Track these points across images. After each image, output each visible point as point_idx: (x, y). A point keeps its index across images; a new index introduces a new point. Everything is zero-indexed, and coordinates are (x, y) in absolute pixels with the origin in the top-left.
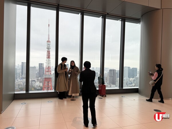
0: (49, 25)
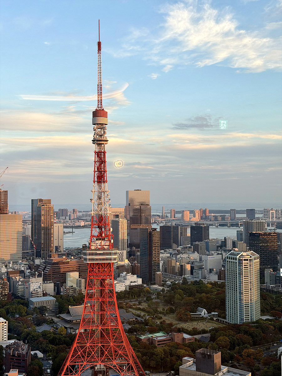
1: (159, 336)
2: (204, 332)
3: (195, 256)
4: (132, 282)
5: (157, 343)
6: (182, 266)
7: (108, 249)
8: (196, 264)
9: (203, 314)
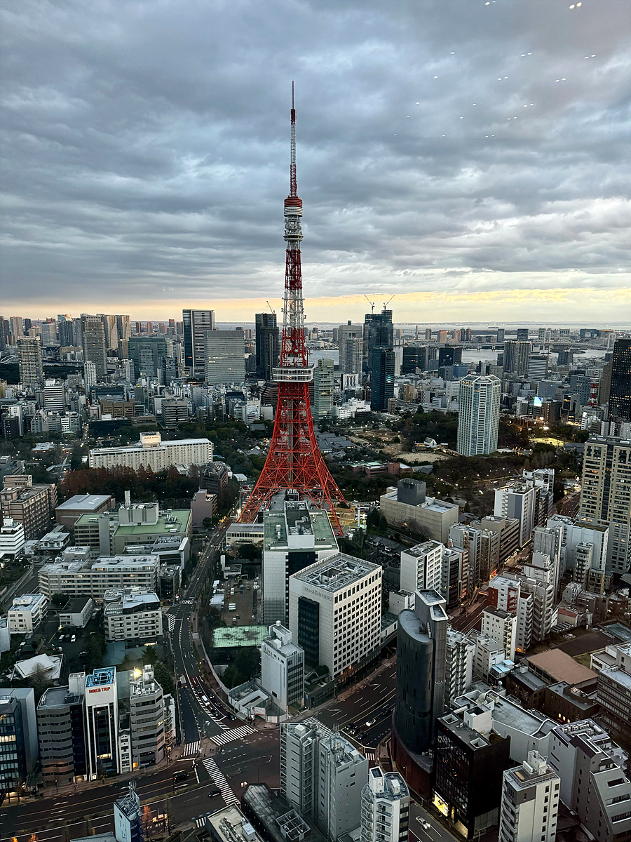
0: (293, 112)
1: (375, 465)
2: (426, 463)
3: (439, 381)
4: (358, 409)
5: (369, 473)
6: (420, 392)
7: (301, 367)
8: (437, 390)
9: (431, 445)
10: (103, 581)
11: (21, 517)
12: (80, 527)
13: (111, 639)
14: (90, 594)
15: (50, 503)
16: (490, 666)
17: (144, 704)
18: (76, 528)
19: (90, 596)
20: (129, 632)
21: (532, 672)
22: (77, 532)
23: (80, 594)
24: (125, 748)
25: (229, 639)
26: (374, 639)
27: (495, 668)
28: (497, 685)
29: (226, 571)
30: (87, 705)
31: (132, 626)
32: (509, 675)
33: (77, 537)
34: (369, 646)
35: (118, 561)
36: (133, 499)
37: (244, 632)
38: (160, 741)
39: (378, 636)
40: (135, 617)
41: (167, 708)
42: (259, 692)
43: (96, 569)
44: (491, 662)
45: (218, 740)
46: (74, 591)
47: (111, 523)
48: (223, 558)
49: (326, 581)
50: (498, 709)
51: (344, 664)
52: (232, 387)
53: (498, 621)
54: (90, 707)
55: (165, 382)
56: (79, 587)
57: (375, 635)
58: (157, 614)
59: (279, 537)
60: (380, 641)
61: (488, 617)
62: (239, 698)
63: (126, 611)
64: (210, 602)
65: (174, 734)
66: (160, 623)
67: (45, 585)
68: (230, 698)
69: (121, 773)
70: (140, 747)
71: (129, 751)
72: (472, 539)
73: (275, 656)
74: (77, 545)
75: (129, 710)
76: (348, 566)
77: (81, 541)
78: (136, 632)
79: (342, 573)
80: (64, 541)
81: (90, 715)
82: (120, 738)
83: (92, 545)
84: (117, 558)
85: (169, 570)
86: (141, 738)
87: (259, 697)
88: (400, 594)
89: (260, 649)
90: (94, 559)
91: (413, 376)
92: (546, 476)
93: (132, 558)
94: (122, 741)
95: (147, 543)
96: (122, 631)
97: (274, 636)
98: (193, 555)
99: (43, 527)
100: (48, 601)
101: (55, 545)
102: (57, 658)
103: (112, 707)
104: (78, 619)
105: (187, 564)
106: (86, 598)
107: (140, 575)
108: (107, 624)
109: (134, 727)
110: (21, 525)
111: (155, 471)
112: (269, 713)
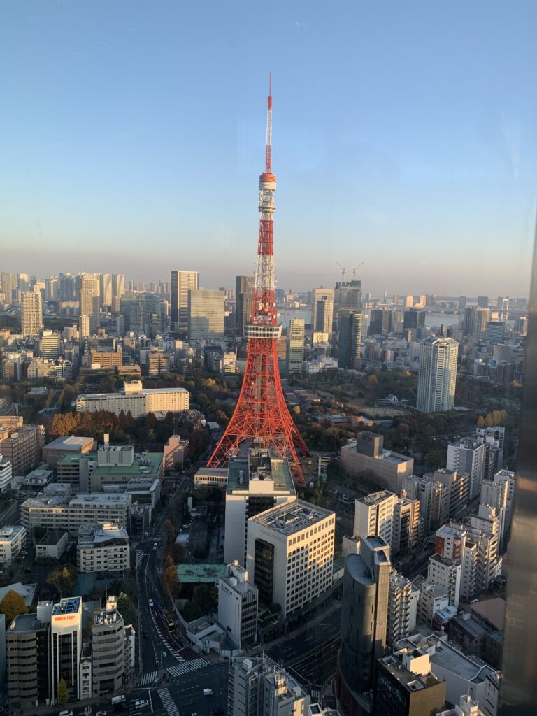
0: (270, 99)
1: (338, 418)
2: (387, 418)
3: (403, 342)
4: (326, 365)
5: (332, 425)
6: (384, 352)
7: (270, 325)
8: (401, 350)
9: (392, 400)
10: (80, 516)
11: (10, 455)
12: (63, 466)
13: (82, 571)
14: (66, 528)
15: (38, 442)
16: (434, 611)
17: (105, 633)
18: (59, 466)
19: (67, 530)
20: (99, 565)
21: (475, 620)
22: (59, 470)
23: (58, 527)
24: (86, 675)
25: (190, 575)
26: (326, 580)
27: (439, 614)
28: (440, 630)
29: (192, 512)
30: (53, 632)
31: (103, 559)
32: (452, 621)
33: (59, 474)
34: (321, 588)
35: (94, 498)
36: (112, 441)
37: (205, 570)
38: (119, 670)
39: (329, 578)
40: (106, 551)
41: (128, 638)
42: (215, 627)
43: (74, 505)
44: (435, 608)
45: (174, 671)
46: (52, 525)
47: (91, 463)
48: (190, 500)
49: (282, 524)
50: (439, 654)
51: (296, 604)
52: (212, 341)
53: (443, 568)
54: (55, 635)
55: (152, 336)
56: (57, 521)
57: (327, 577)
58: (125, 549)
59: (241, 482)
60: (331, 583)
61: (434, 564)
62: (197, 631)
63: (98, 545)
64: (175, 540)
65: (133, 664)
66: (128, 558)
67: (26, 518)
68: (187, 631)
69: (81, 698)
70: (100, 674)
71: (89, 678)
72: (424, 490)
73: (231, 593)
74: (59, 482)
75: (91, 639)
76: (304, 511)
77: (63, 478)
78: (106, 564)
79: (297, 518)
80: (48, 478)
81: (55, 642)
82: (82, 665)
83: (74, 483)
84: (93, 495)
85: (139, 509)
86: (101, 666)
87: (215, 631)
88: (352, 539)
89: (218, 586)
90: (73, 495)
91: (379, 336)
92: (497, 433)
93: (107, 495)
94: (84, 668)
95: (122, 483)
96: (92, 564)
97: (232, 575)
98: (164, 495)
99: (30, 464)
100: (27, 533)
101: (40, 481)
102: (31, 587)
103: (75, 635)
104: (52, 551)
105: (157, 504)
106: (62, 531)
107: (113, 512)
108: (79, 556)
109: (95, 655)
110: (9, 462)
111: (135, 415)
112: (224, 647)
